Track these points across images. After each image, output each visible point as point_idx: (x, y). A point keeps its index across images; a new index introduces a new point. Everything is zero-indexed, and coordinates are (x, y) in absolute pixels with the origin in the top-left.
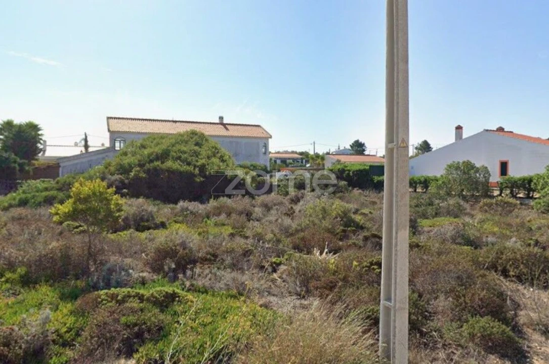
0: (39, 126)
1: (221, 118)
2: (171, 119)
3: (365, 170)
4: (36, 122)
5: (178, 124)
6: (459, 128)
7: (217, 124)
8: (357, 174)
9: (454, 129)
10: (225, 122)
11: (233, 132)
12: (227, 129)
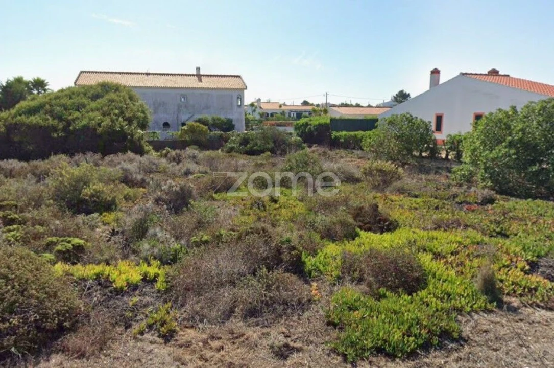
0: (46, 82)
1: (198, 69)
2: (144, 72)
3: (326, 124)
4: (42, 78)
5: (151, 76)
6: (436, 72)
7: (193, 75)
8: (317, 129)
9: (430, 73)
10: (202, 73)
11: (206, 83)
12: (200, 80)
